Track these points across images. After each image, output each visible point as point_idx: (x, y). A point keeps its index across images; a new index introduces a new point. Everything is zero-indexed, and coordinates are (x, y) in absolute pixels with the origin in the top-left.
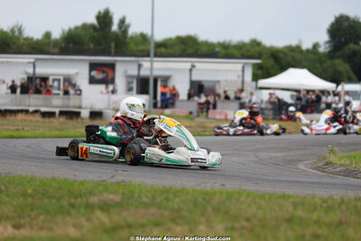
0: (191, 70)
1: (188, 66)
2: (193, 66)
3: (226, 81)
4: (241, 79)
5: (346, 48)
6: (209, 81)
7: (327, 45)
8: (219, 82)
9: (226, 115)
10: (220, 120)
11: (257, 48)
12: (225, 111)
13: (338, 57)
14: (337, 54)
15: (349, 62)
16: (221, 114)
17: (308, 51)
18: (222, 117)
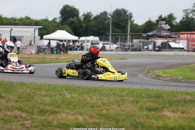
0: (11, 31)
1: (10, 29)
2: (12, 29)
3: (26, 36)
4: (33, 35)
5: (69, 20)
6: (18, 36)
7: (60, 19)
8: (23, 36)
10: (29, 54)
11: (29, 21)
12: (31, 50)
13: (65, 24)
14: (65, 23)
15: (70, 26)
16: (29, 51)
17: (52, 21)
18: (30, 53)
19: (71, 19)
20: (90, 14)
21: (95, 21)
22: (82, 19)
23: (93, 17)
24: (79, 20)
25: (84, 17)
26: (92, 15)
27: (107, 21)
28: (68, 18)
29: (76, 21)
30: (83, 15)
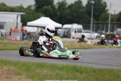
4: (16, 21)
5: (43, 8)
7: (35, 6)
8: (5, 23)
9: (16, 38)
10: (14, 40)
13: (40, 12)
16: (14, 37)
19: (45, 7)
20: (65, 3)
21: (69, 10)
22: (57, 7)
23: (67, 5)
24: (53, 7)
25: (58, 5)
26: (66, 4)
27: (81, 10)
28: (43, 6)
29: (51, 9)
30: (58, 4)
